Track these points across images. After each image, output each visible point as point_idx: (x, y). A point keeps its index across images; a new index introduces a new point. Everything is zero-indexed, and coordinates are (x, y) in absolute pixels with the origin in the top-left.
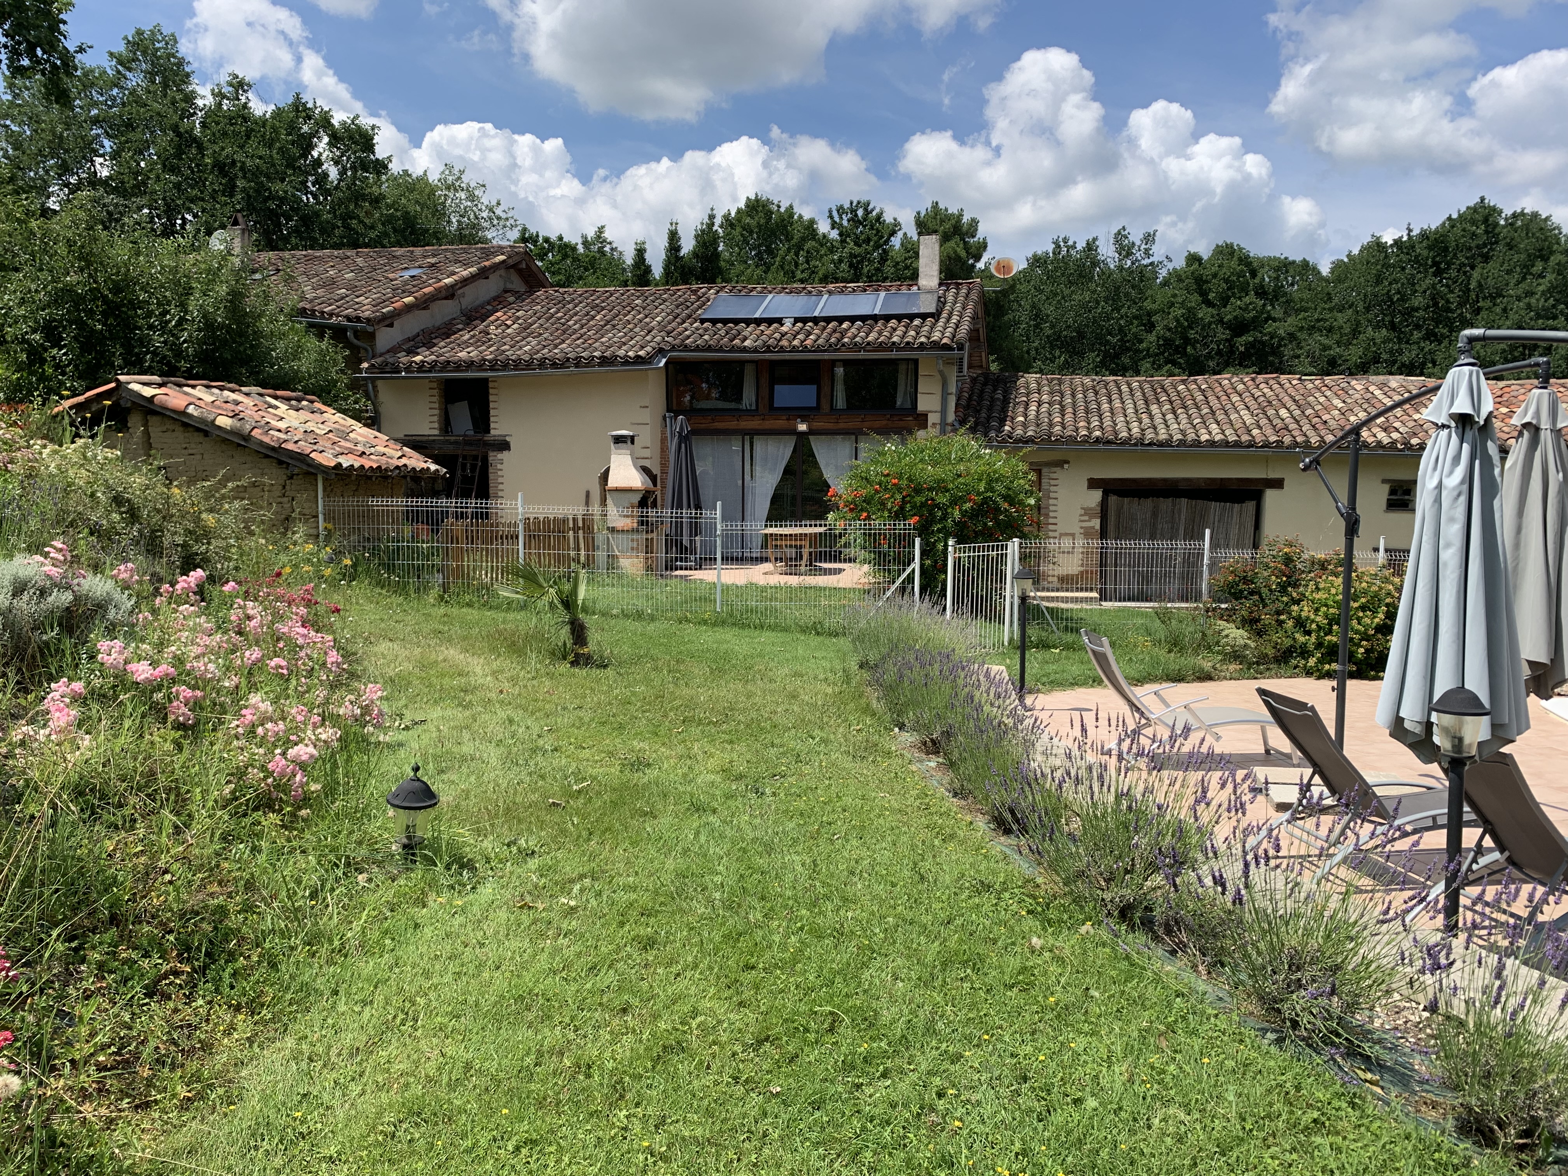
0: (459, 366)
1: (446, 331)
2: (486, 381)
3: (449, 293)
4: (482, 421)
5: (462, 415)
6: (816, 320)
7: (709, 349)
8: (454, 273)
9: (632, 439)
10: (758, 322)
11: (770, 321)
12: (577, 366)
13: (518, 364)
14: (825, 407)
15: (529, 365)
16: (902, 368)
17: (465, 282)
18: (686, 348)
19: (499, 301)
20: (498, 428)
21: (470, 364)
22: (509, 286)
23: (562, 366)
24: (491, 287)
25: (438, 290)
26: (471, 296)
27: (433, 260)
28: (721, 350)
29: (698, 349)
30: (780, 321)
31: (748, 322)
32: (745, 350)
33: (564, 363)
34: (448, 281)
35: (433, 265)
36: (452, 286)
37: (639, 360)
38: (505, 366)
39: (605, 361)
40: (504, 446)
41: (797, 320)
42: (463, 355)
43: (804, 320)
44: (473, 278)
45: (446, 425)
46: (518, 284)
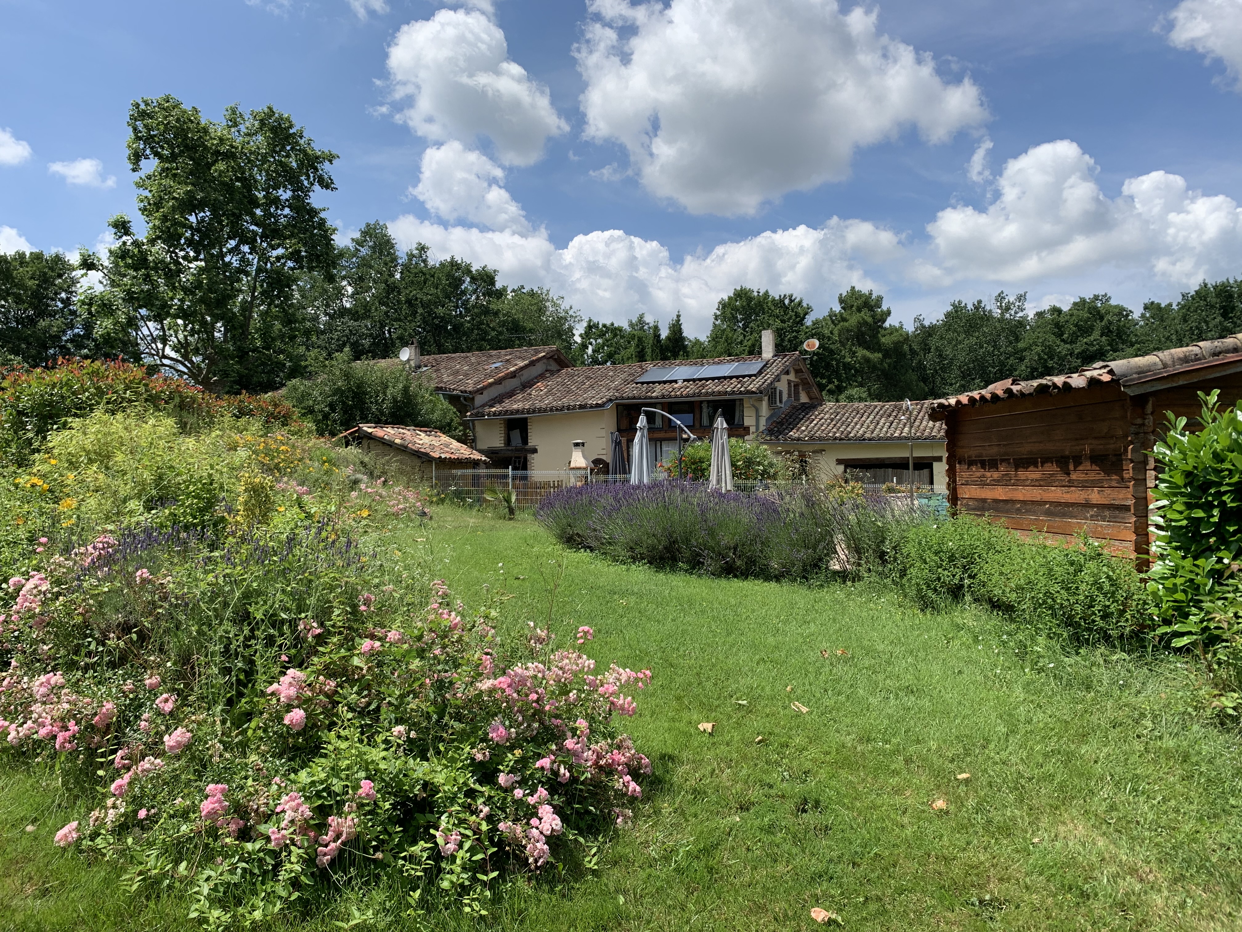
0: (512, 413)
1: (510, 394)
2: (526, 419)
3: (513, 375)
4: (525, 440)
5: (516, 435)
6: (694, 380)
7: (634, 398)
8: (516, 365)
9: (583, 444)
10: (665, 382)
11: (671, 382)
12: (568, 409)
13: (540, 410)
14: (697, 425)
15: (545, 410)
16: (738, 403)
17: (522, 369)
18: (623, 398)
19: (541, 377)
20: (532, 443)
21: (517, 411)
22: (549, 368)
23: (561, 410)
24: (539, 368)
25: (507, 374)
26: (526, 375)
27: (508, 358)
28: (640, 398)
29: (628, 398)
30: (676, 381)
31: (660, 383)
32: (651, 398)
33: (562, 409)
34: (512, 369)
35: (508, 360)
36: (515, 372)
37: (598, 405)
38: (534, 411)
39: (581, 407)
40: (535, 451)
41: (685, 381)
42: (515, 407)
43: (688, 381)
44: (526, 366)
45: (508, 441)
46: (554, 366)
